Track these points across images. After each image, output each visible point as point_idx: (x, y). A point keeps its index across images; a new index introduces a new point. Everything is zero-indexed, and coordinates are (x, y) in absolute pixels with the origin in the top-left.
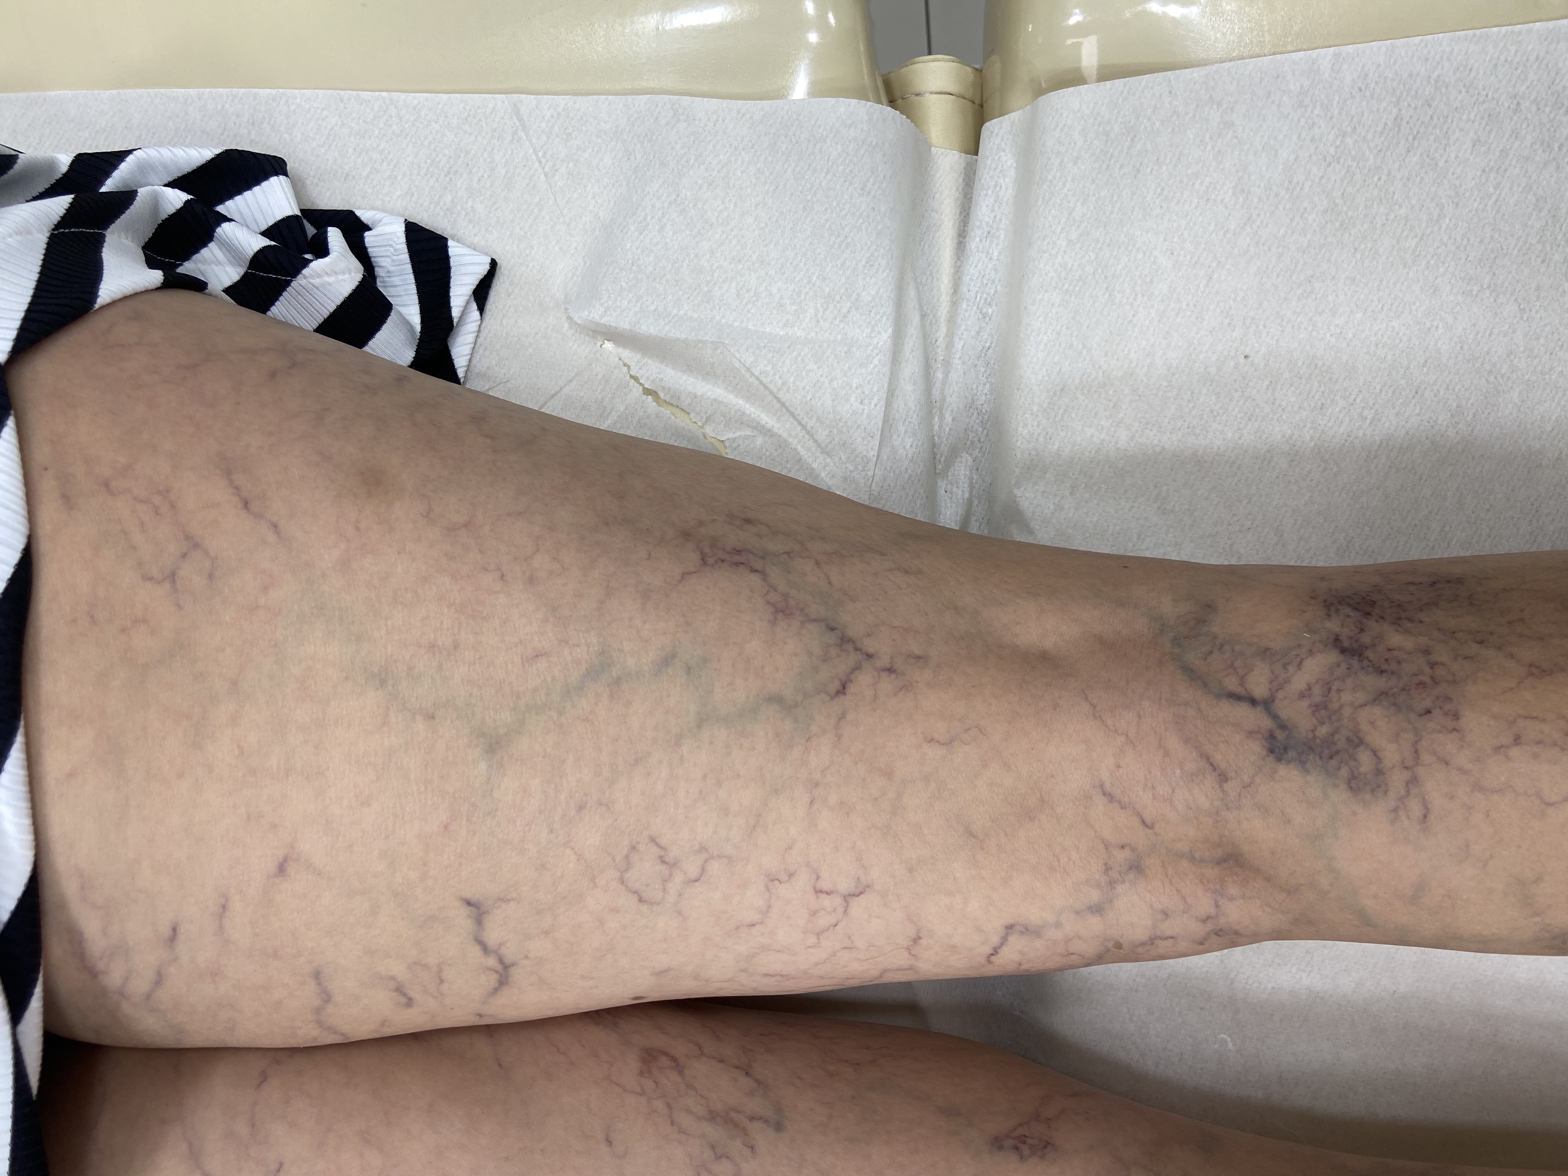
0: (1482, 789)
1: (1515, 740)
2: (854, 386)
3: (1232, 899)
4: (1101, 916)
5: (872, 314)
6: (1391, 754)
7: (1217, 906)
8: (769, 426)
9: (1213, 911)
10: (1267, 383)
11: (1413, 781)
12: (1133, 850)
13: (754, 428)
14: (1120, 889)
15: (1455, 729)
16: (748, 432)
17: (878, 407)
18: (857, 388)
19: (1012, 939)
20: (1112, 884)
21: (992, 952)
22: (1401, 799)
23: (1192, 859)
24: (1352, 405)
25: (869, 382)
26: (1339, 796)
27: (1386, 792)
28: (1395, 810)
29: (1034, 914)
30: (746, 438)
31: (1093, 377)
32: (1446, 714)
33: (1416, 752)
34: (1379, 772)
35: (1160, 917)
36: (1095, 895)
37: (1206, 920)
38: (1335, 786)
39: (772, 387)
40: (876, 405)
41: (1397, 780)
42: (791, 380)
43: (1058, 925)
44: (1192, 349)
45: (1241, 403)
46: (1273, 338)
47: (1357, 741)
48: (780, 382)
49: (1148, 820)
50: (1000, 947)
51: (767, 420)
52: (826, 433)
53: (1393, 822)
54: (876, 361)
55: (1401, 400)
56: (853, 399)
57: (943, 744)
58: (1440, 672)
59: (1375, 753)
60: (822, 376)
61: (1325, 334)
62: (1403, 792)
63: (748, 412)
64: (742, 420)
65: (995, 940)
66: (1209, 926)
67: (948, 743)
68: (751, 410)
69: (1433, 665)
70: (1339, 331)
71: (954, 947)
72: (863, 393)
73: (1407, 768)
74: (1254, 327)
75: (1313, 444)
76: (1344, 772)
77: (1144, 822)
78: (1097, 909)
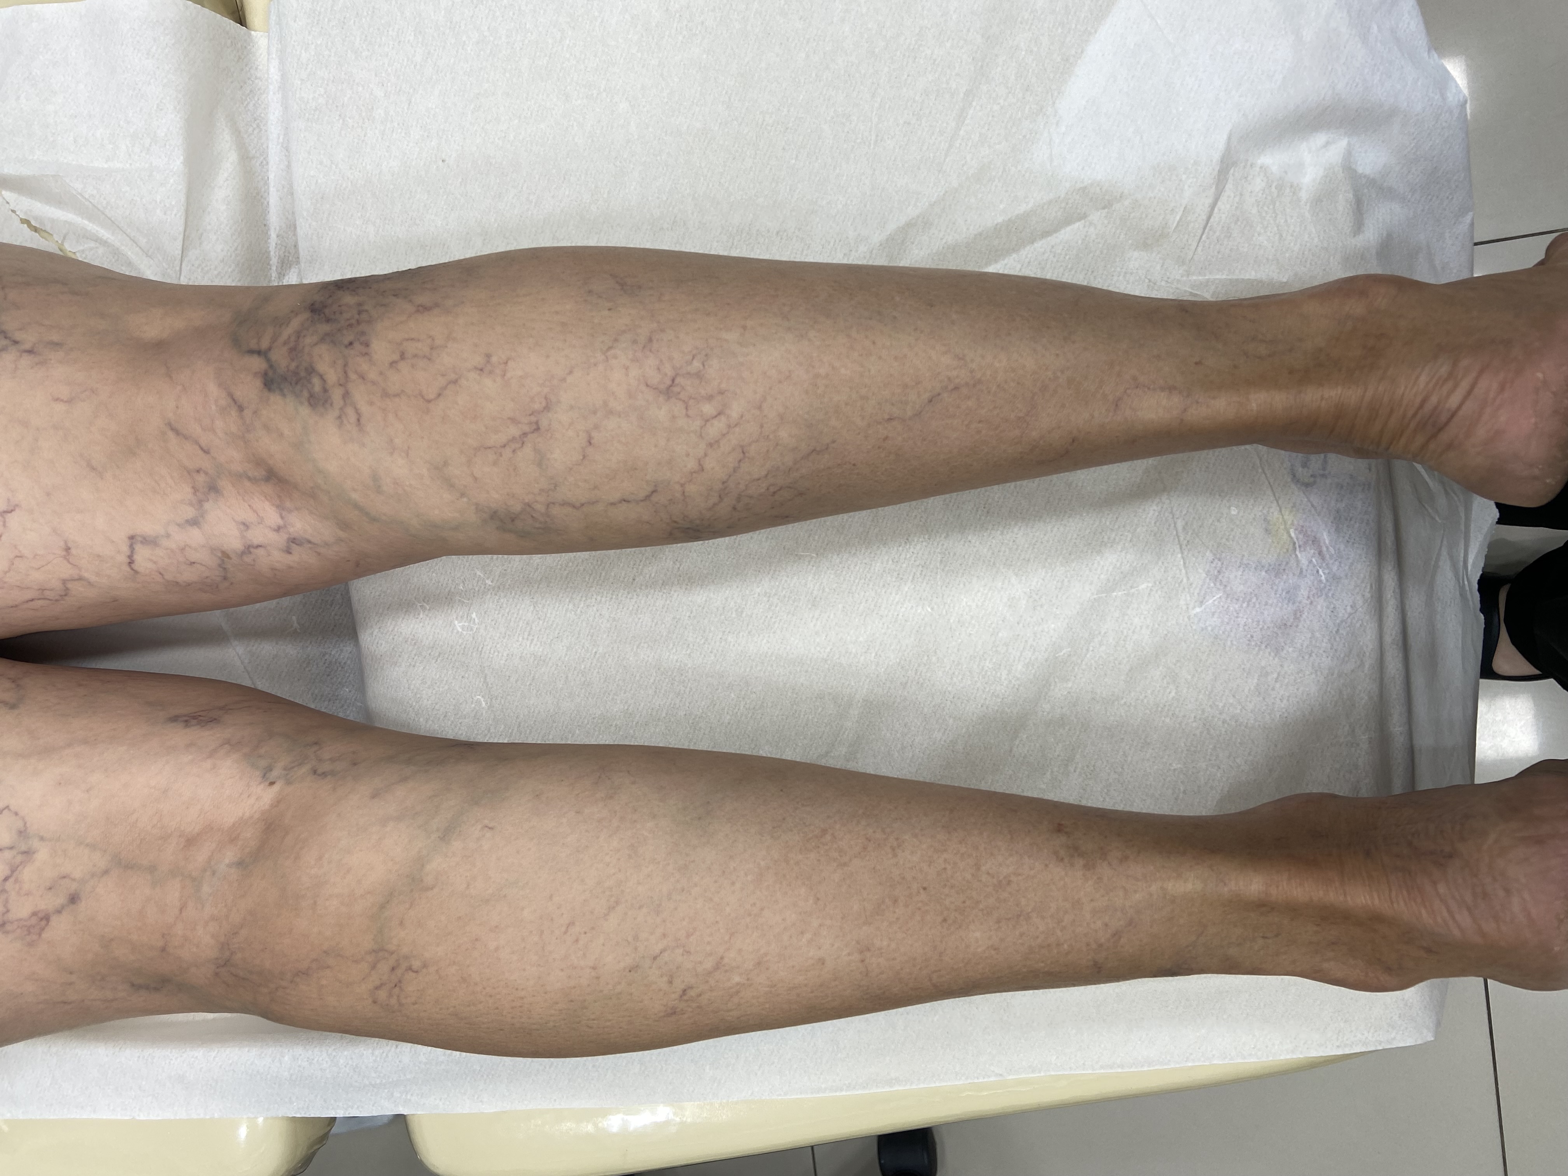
0: (385, 395)
1: (401, 356)
2: (158, 201)
3: (290, 511)
4: (198, 527)
5: (168, 147)
6: (332, 376)
7: (282, 518)
8: (105, 238)
9: (280, 522)
10: (460, 180)
11: (346, 395)
12: (206, 473)
13: (96, 241)
14: (207, 506)
15: (366, 354)
16: (92, 244)
17: (178, 216)
18: (160, 203)
19: (138, 547)
20: (200, 502)
21: (128, 560)
22: (341, 409)
23: (249, 479)
24: (520, 192)
25: (168, 198)
26: (305, 411)
27: (331, 405)
28: (340, 417)
29: (147, 527)
30: (91, 249)
31: (344, 186)
32: (361, 344)
33: (345, 372)
34: (325, 390)
35: (242, 527)
36: (190, 512)
37: (278, 529)
38: (301, 403)
39: (99, 207)
40: (175, 215)
41: (336, 395)
42: (113, 200)
43: (168, 536)
44: (406, 158)
45: (445, 197)
46: (458, 145)
47: (311, 370)
48: (105, 202)
49: (205, 448)
50: (132, 556)
51: (104, 233)
52: (145, 240)
53: (341, 426)
54: (172, 181)
55: (555, 186)
56: (158, 211)
57: (66, 402)
58: (364, 316)
59: (321, 377)
60: (134, 195)
61: (494, 139)
62: (342, 403)
63: (89, 228)
64: (87, 236)
65: (125, 549)
66: (286, 537)
67: (70, 401)
68: (91, 227)
69: (359, 313)
70: (503, 135)
71: (99, 556)
72: (165, 206)
73: (341, 385)
74: (445, 137)
75: (496, 225)
76: (306, 394)
77: (202, 449)
78: (194, 522)
